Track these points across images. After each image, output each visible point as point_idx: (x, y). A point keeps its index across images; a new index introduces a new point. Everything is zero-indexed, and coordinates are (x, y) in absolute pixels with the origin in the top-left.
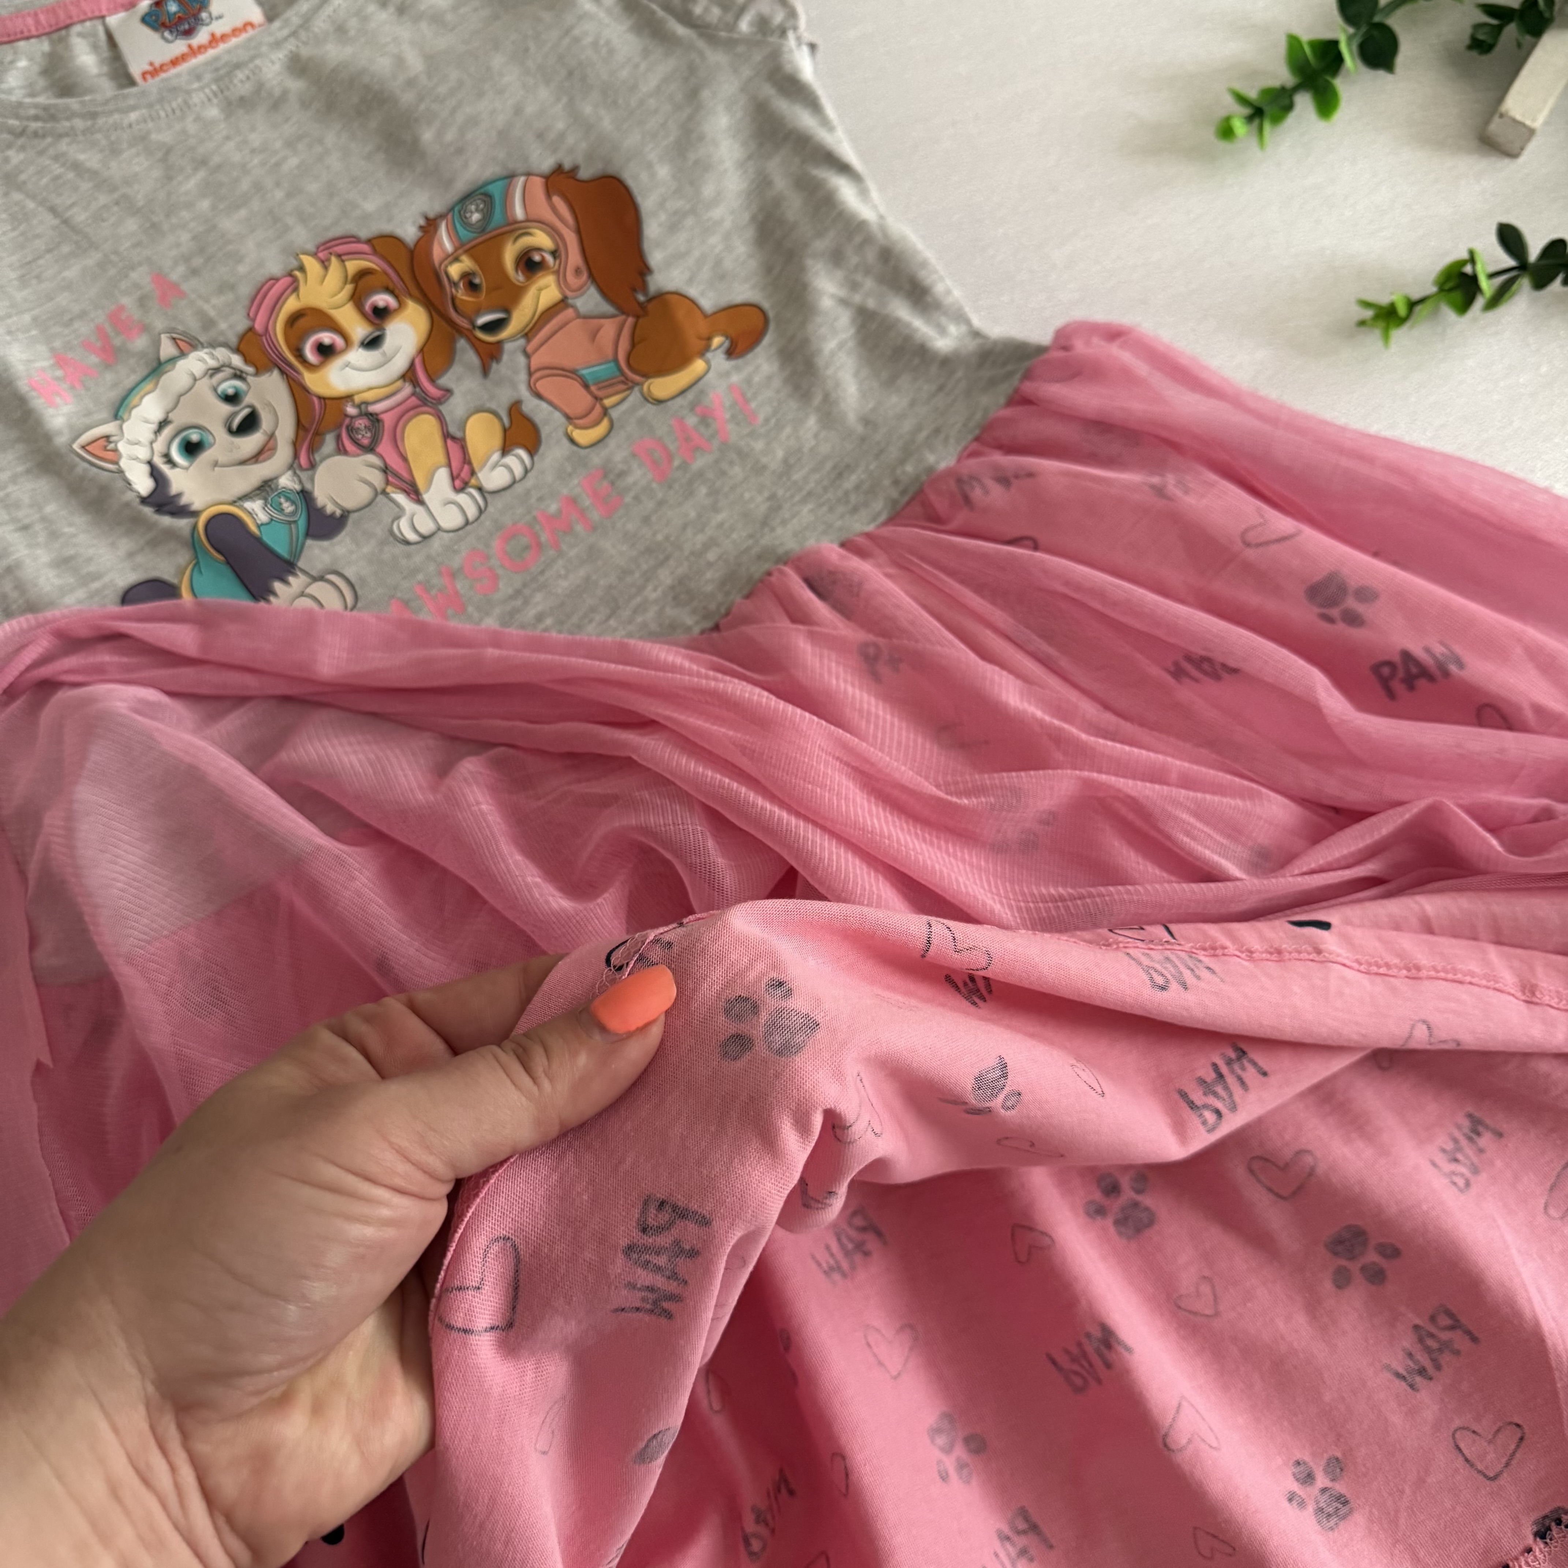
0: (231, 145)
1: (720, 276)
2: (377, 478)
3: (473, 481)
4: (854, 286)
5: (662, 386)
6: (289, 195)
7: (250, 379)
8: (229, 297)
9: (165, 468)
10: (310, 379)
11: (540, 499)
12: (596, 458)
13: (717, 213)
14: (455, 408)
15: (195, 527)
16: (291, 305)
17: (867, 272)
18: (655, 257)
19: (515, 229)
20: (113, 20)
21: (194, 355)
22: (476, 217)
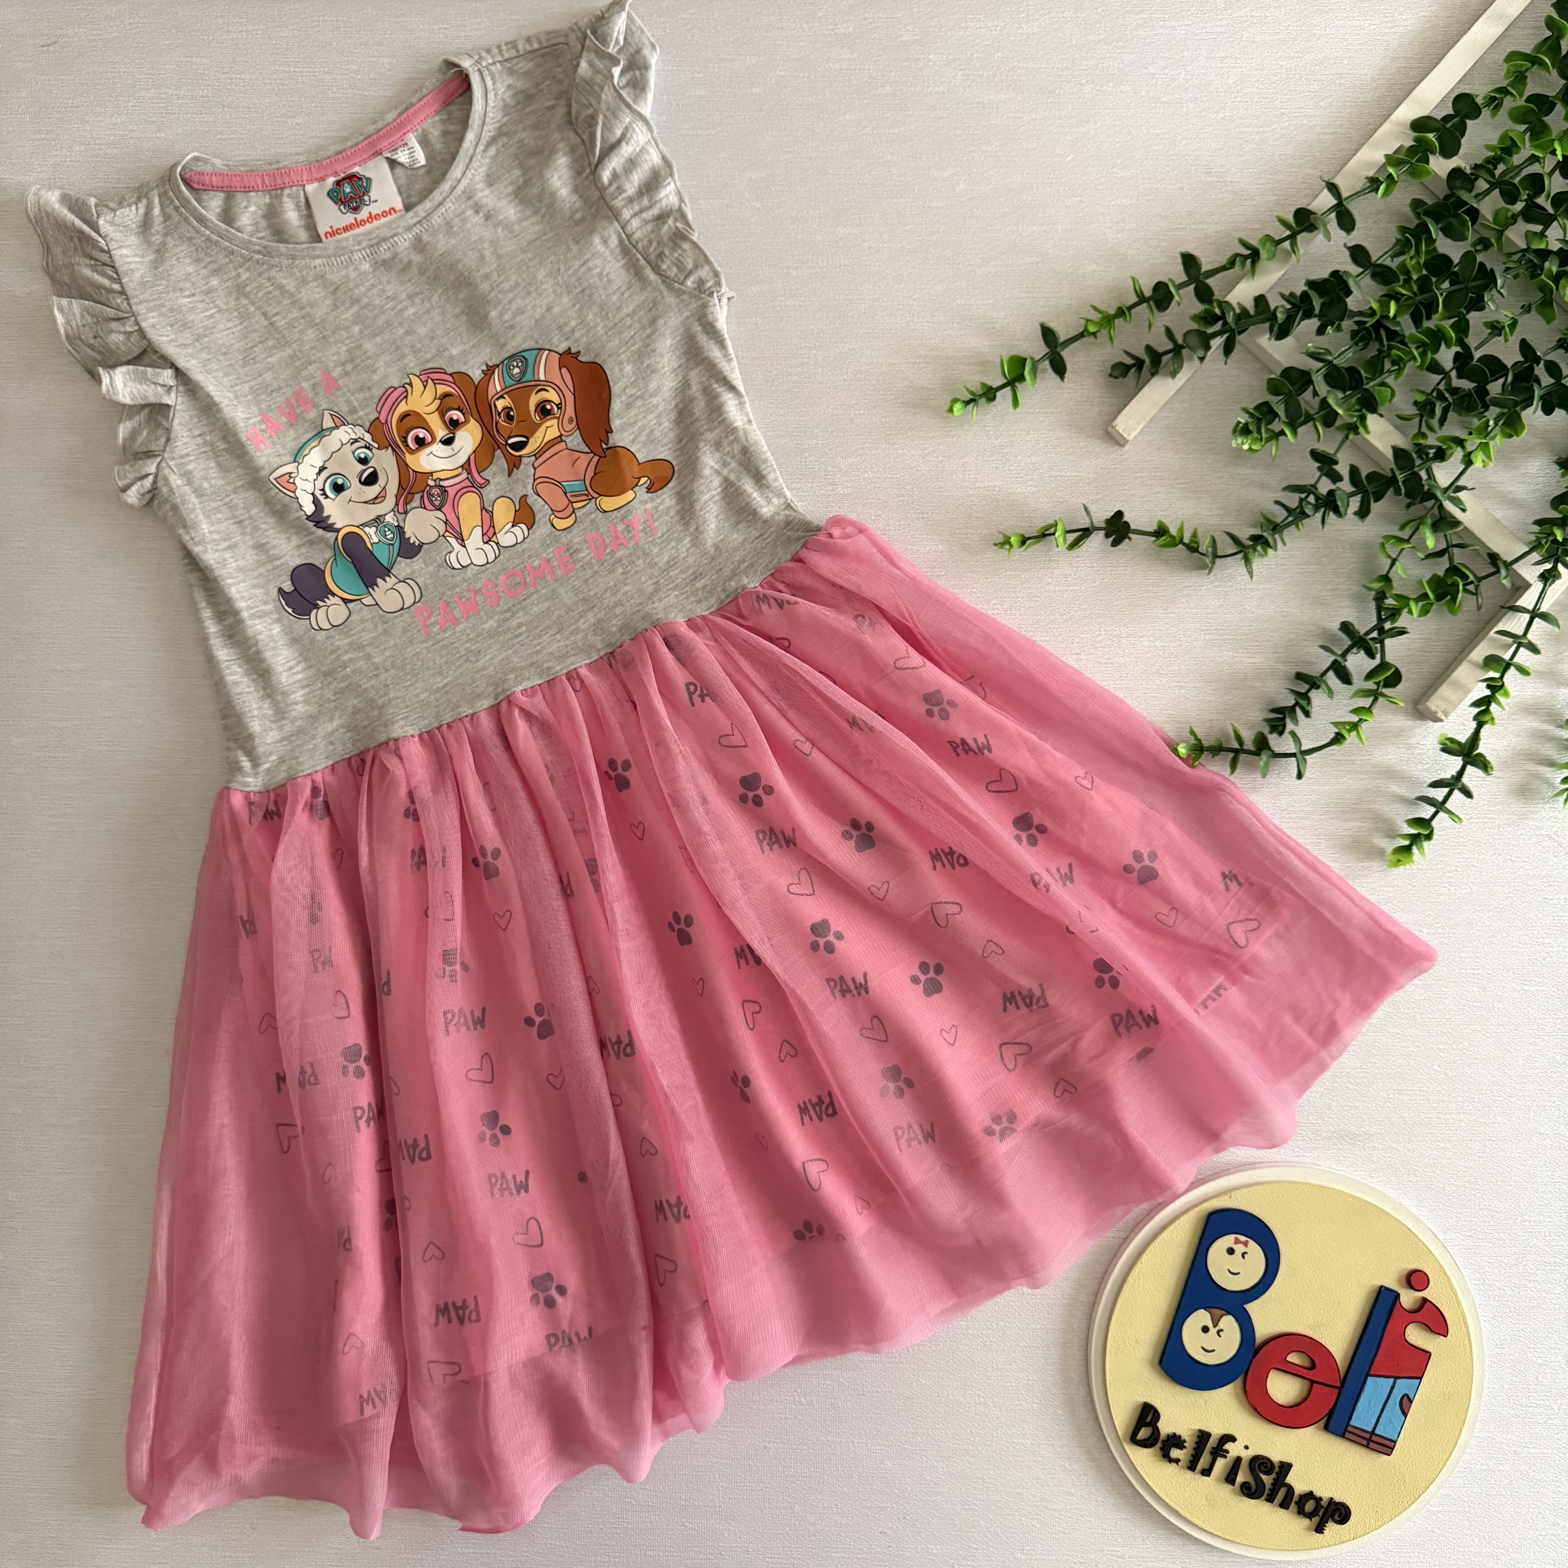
0: (375, 291)
1: (651, 441)
2: (441, 527)
3: (494, 539)
4: (725, 464)
5: (608, 503)
6: (407, 333)
7: (374, 450)
8: (367, 395)
9: (321, 498)
10: (409, 458)
11: (530, 557)
12: (565, 539)
13: (655, 401)
14: (490, 493)
15: (336, 539)
16: (402, 408)
17: (733, 458)
18: (615, 424)
19: (539, 386)
20: (310, 188)
21: (343, 428)
22: (516, 370)
